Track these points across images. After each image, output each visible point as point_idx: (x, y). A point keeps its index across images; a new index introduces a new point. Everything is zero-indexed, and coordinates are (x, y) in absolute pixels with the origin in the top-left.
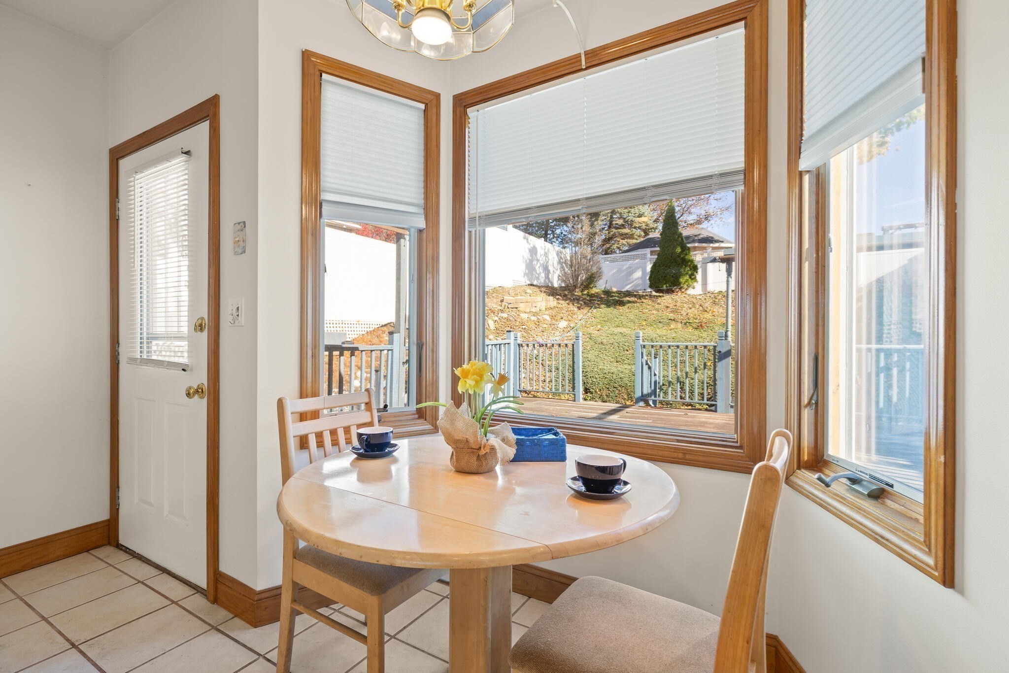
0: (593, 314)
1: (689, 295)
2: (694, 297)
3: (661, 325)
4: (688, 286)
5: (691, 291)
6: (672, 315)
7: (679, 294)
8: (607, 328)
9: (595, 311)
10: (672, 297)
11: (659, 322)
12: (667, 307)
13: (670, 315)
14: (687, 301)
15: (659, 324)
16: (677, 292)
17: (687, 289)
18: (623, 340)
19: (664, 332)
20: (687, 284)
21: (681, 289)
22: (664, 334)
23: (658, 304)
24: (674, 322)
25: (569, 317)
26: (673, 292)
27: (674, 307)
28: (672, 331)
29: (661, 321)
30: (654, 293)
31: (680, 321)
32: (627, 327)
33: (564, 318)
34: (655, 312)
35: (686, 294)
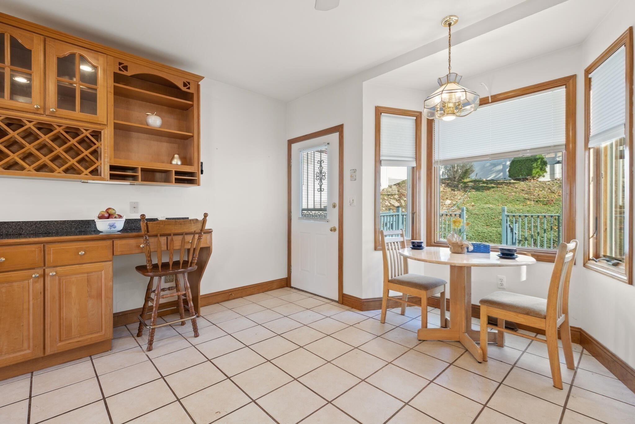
0: (468, 196)
1: (540, 182)
2: (544, 183)
3: (518, 202)
4: (540, 176)
5: (541, 179)
6: (526, 195)
7: (532, 181)
8: (479, 205)
9: (469, 193)
10: (527, 183)
11: (517, 200)
12: (523, 190)
13: (525, 195)
14: (538, 186)
15: (517, 202)
16: (530, 180)
17: (538, 178)
18: (491, 212)
19: (521, 207)
20: (538, 174)
21: (533, 177)
22: (521, 208)
23: (516, 188)
24: (528, 200)
25: (452, 198)
26: (527, 179)
27: (528, 190)
28: (527, 206)
29: (519, 199)
30: (512, 181)
31: (533, 199)
32: (492, 204)
33: (449, 198)
34: (513, 194)
35: (537, 181)
